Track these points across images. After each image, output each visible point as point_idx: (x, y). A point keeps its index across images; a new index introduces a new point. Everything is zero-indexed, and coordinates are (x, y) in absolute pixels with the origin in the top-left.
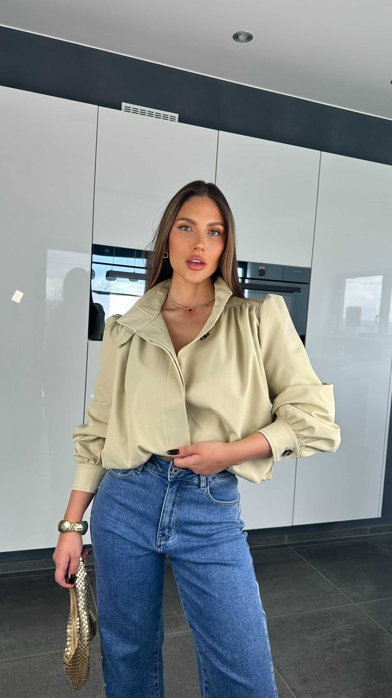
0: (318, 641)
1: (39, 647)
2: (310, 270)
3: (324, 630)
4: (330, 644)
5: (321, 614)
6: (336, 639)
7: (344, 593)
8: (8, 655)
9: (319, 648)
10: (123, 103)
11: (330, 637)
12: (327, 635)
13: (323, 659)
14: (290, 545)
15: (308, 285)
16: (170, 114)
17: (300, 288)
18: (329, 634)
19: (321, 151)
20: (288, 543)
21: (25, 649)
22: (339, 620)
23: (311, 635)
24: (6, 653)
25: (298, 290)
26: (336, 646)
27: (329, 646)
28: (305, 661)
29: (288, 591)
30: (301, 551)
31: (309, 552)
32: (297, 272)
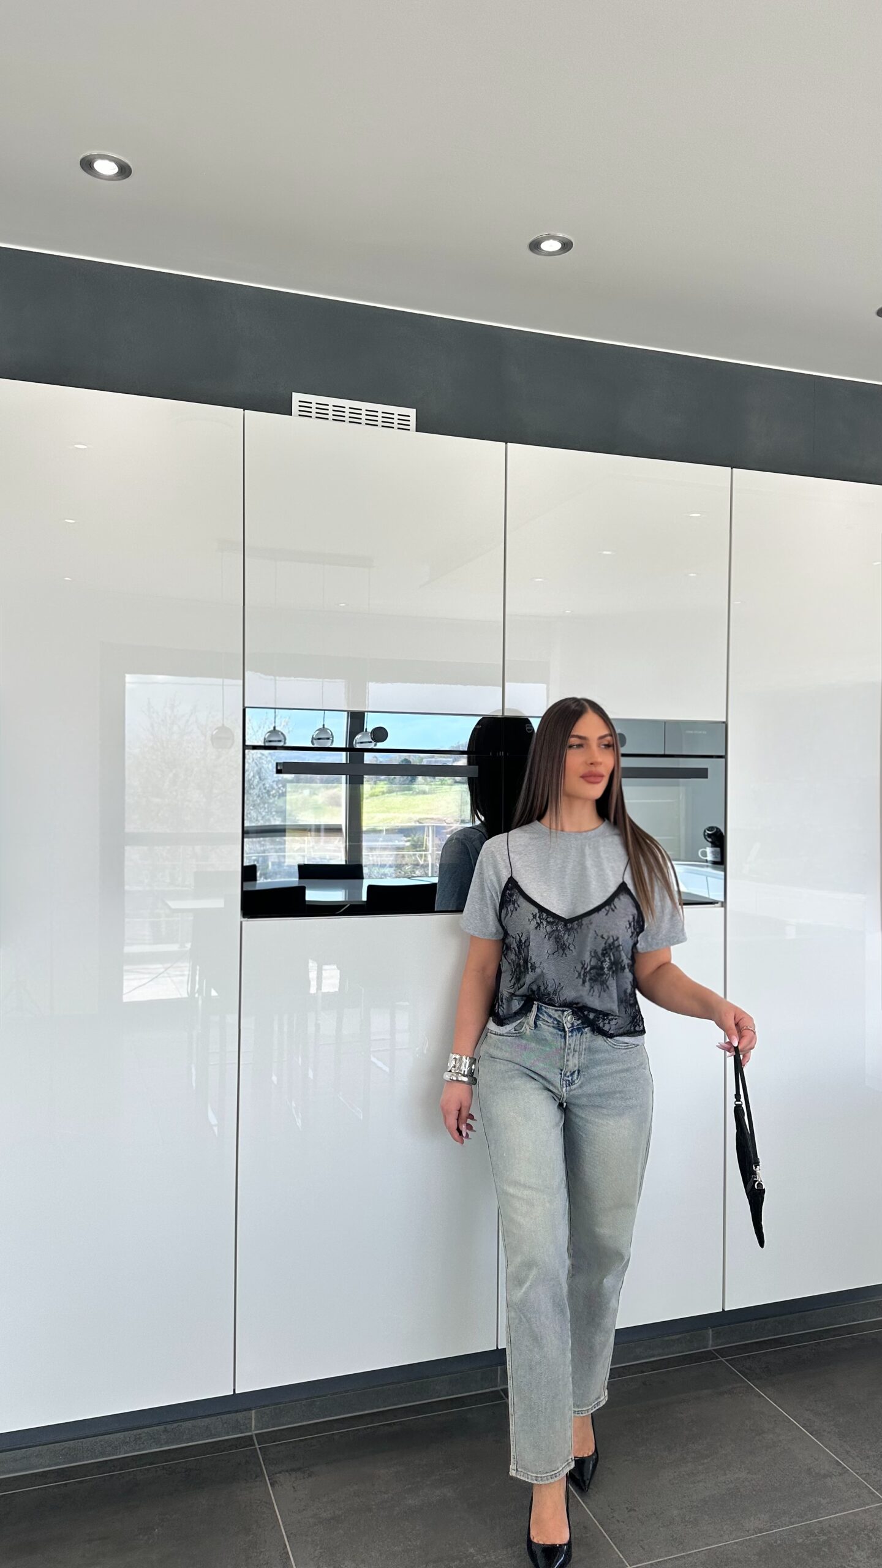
2: (724, 725)
5: (812, 1534)
10: (293, 393)
14: (721, 1352)
15: (723, 760)
16: (397, 410)
17: (706, 770)
19: (732, 468)
20: (714, 1348)
25: (702, 773)
29: (728, 1477)
30: (746, 1368)
31: (765, 1368)
32: (696, 732)
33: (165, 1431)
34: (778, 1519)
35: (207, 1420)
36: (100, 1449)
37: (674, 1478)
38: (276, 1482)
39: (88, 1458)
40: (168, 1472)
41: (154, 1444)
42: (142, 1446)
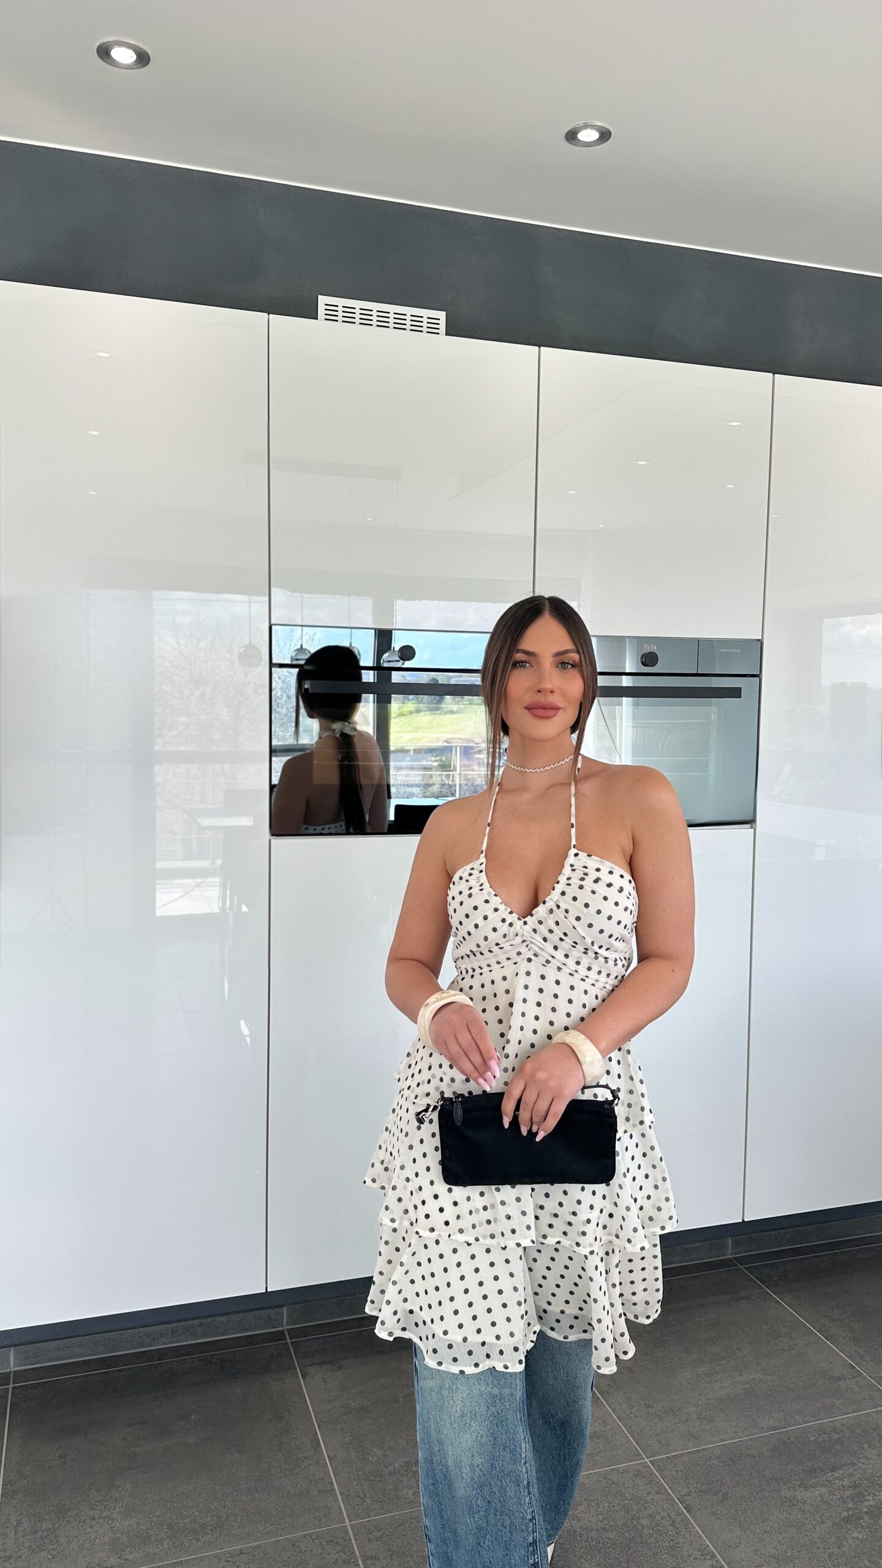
0: (824, 1502)
1: (201, 1537)
2: (759, 643)
3: (836, 1474)
4: (851, 1509)
5: (825, 1433)
6: (864, 1496)
7: (870, 1377)
8: (136, 1557)
9: (829, 1519)
10: (319, 296)
11: (851, 1489)
12: (843, 1486)
13: (839, 1547)
14: (740, 1260)
15: (758, 678)
16: (424, 312)
17: (741, 688)
18: (846, 1482)
19: (774, 374)
20: (733, 1256)
21: (170, 1542)
22: (866, 1446)
23: (806, 1488)
24: (130, 1552)
25: (735, 693)
26: (865, 1513)
27: (850, 1513)
28: (799, 1552)
29: (744, 1377)
30: (765, 1276)
31: (783, 1275)
32: (729, 650)
33: (201, 1324)
34: (792, 1417)
35: (241, 1315)
36: (139, 1340)
37: (692, 1378)
38: (307, 1373)
39: (127, 1349)
40: (204, 1363)
41: (190, 1337)
42: (179, 1338)
